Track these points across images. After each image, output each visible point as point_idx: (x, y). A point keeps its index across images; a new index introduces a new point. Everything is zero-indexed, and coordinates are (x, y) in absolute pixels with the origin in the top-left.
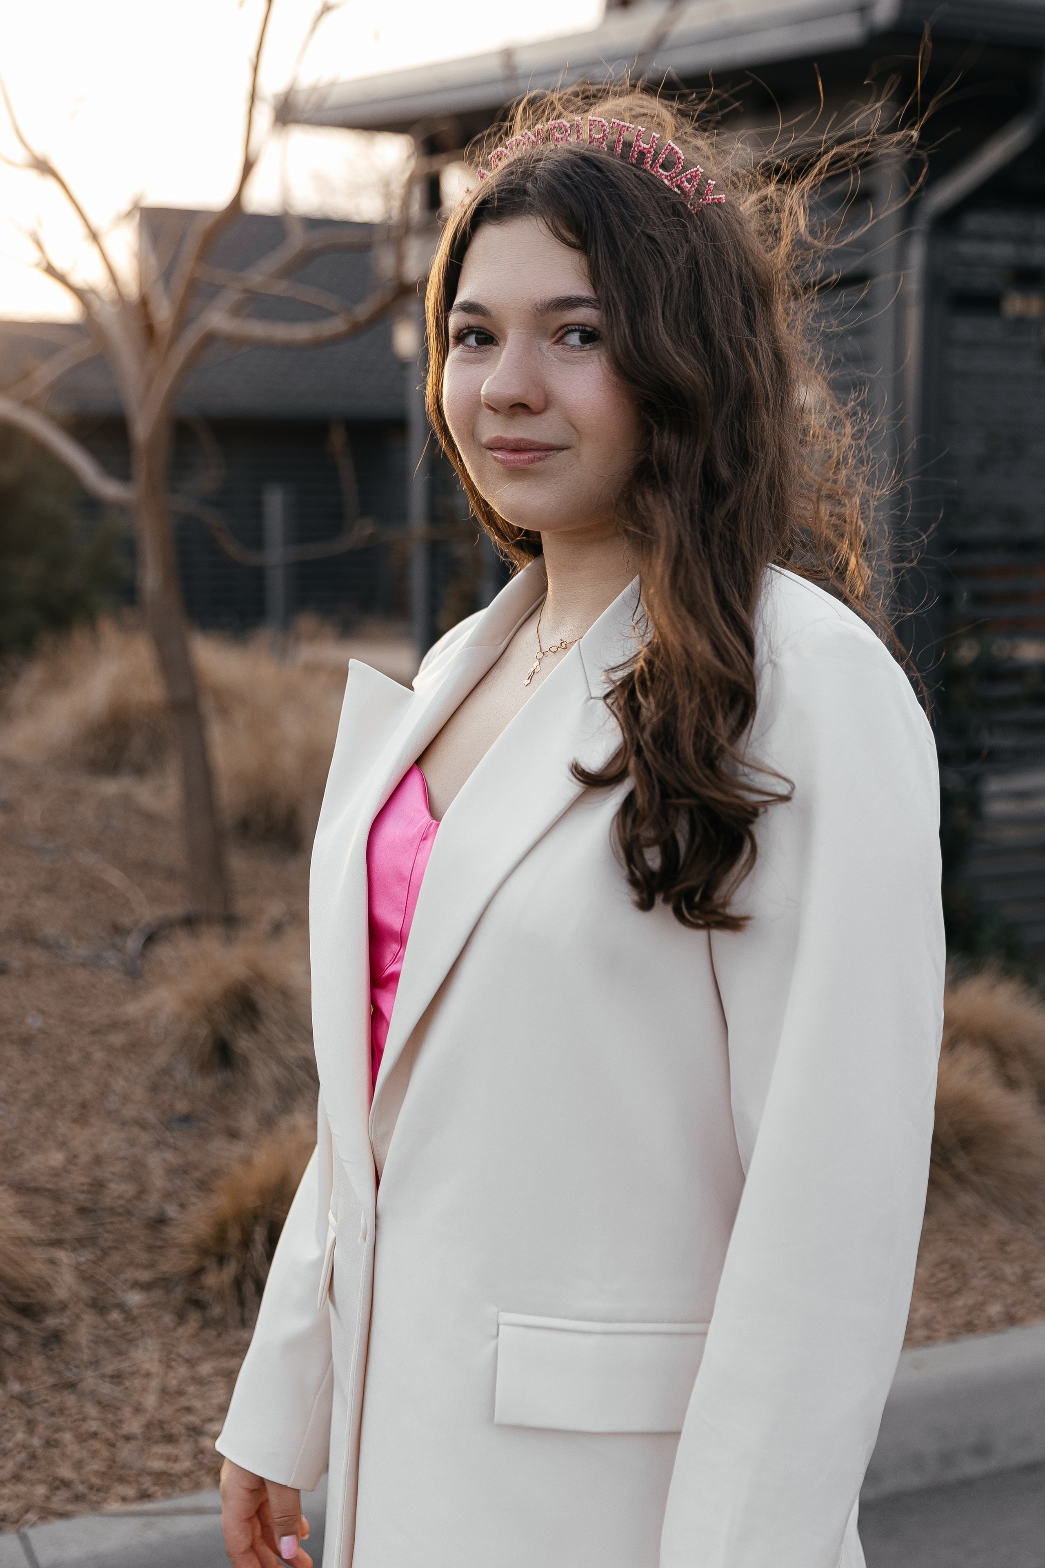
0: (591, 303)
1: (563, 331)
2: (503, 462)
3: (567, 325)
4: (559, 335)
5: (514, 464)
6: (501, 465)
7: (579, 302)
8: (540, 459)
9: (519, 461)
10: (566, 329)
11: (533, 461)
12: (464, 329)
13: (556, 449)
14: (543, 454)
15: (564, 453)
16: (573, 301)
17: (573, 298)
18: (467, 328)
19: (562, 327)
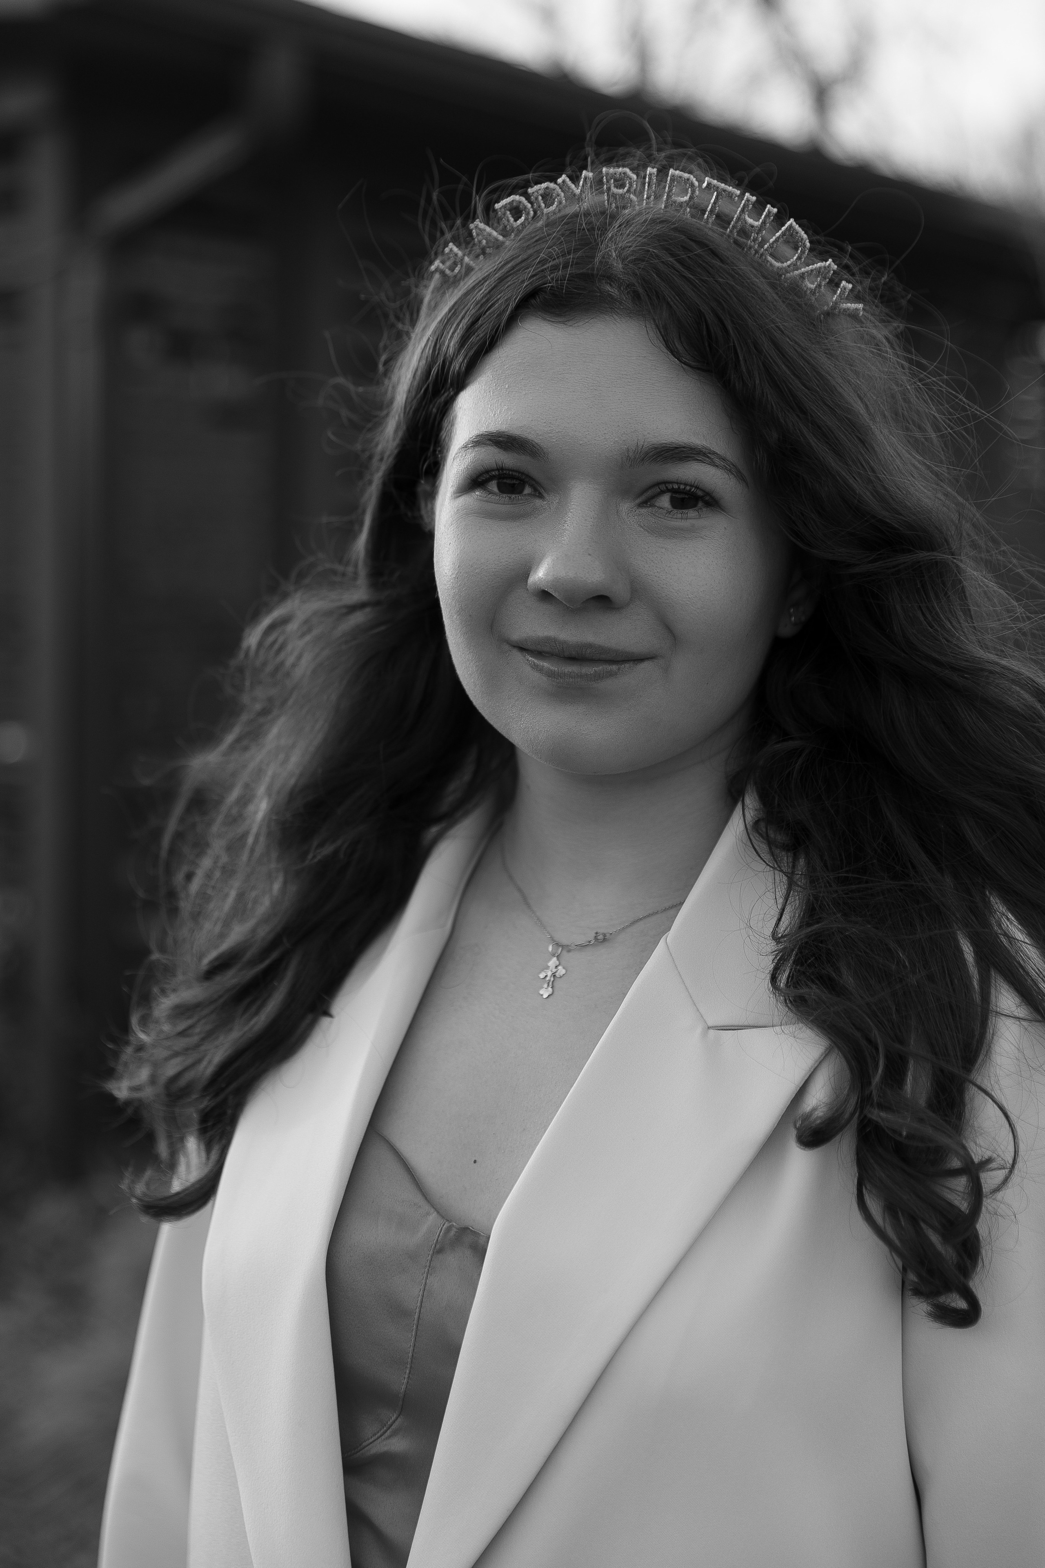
0: (708, 457)
1: (657, 490)
2: (551, 674)
3: (665, 483)
4: (649, 493)
5: (571, 680)
6: (545, 679)
7: (692, 454)
8: (611, 674)
9: (581, 676)
10: (663, 487)
11: (598, 677)
12: (493, 470)
13: (634, 660)
14: (614, 667)
15: (646, 665)
16: (683, 451)
17: (684, 447)
18: (498, 470)
19: (658, 484)
